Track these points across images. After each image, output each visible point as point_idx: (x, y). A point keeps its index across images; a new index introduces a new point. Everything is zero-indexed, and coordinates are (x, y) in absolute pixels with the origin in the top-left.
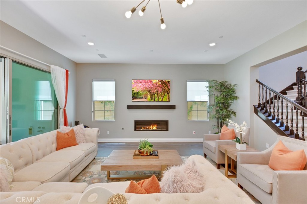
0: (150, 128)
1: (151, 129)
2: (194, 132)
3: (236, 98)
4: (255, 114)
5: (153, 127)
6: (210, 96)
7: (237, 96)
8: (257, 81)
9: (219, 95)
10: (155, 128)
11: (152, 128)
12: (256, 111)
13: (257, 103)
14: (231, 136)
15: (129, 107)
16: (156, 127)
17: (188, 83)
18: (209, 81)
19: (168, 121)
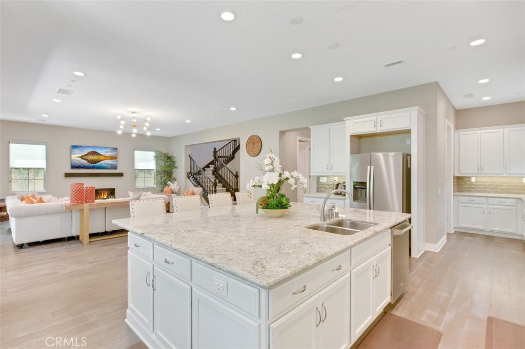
4: (188, 179)
6: (157, 164)
8: (189, 156)
9: (163, 164)
12: (189, 177)
13: (189, 171)
14: (170, 192)
15: (68, 175)
17: (135, 152)
18: (156, 152)
19: (115, 189)
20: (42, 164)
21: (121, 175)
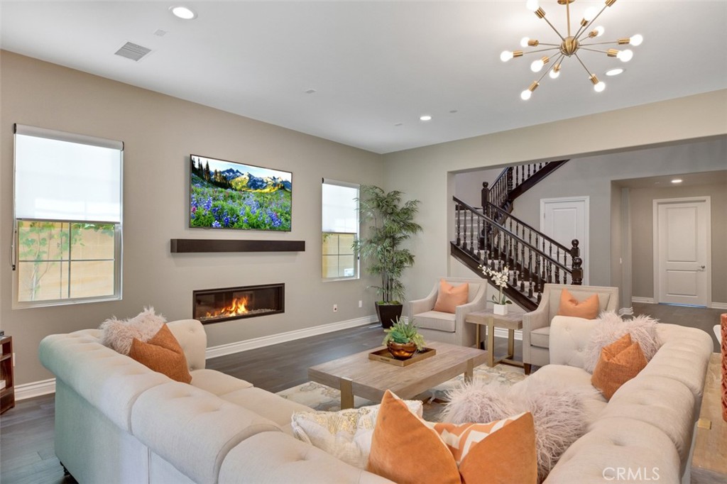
0: (231, 312)
1: (233, 314)
2: (335, 306)
3: (414, 228)
4: (453, 259)
5: (239, 306)
6: (362, 224)
7: (418, 224)
8: (456, 199)
10: (242, 310)
11: (236, 312)
16: (245, 307)
17: (323, 186)
18: (361, 187)
19: (283, 284)
20: (113, 212)
21: (298, 246)
